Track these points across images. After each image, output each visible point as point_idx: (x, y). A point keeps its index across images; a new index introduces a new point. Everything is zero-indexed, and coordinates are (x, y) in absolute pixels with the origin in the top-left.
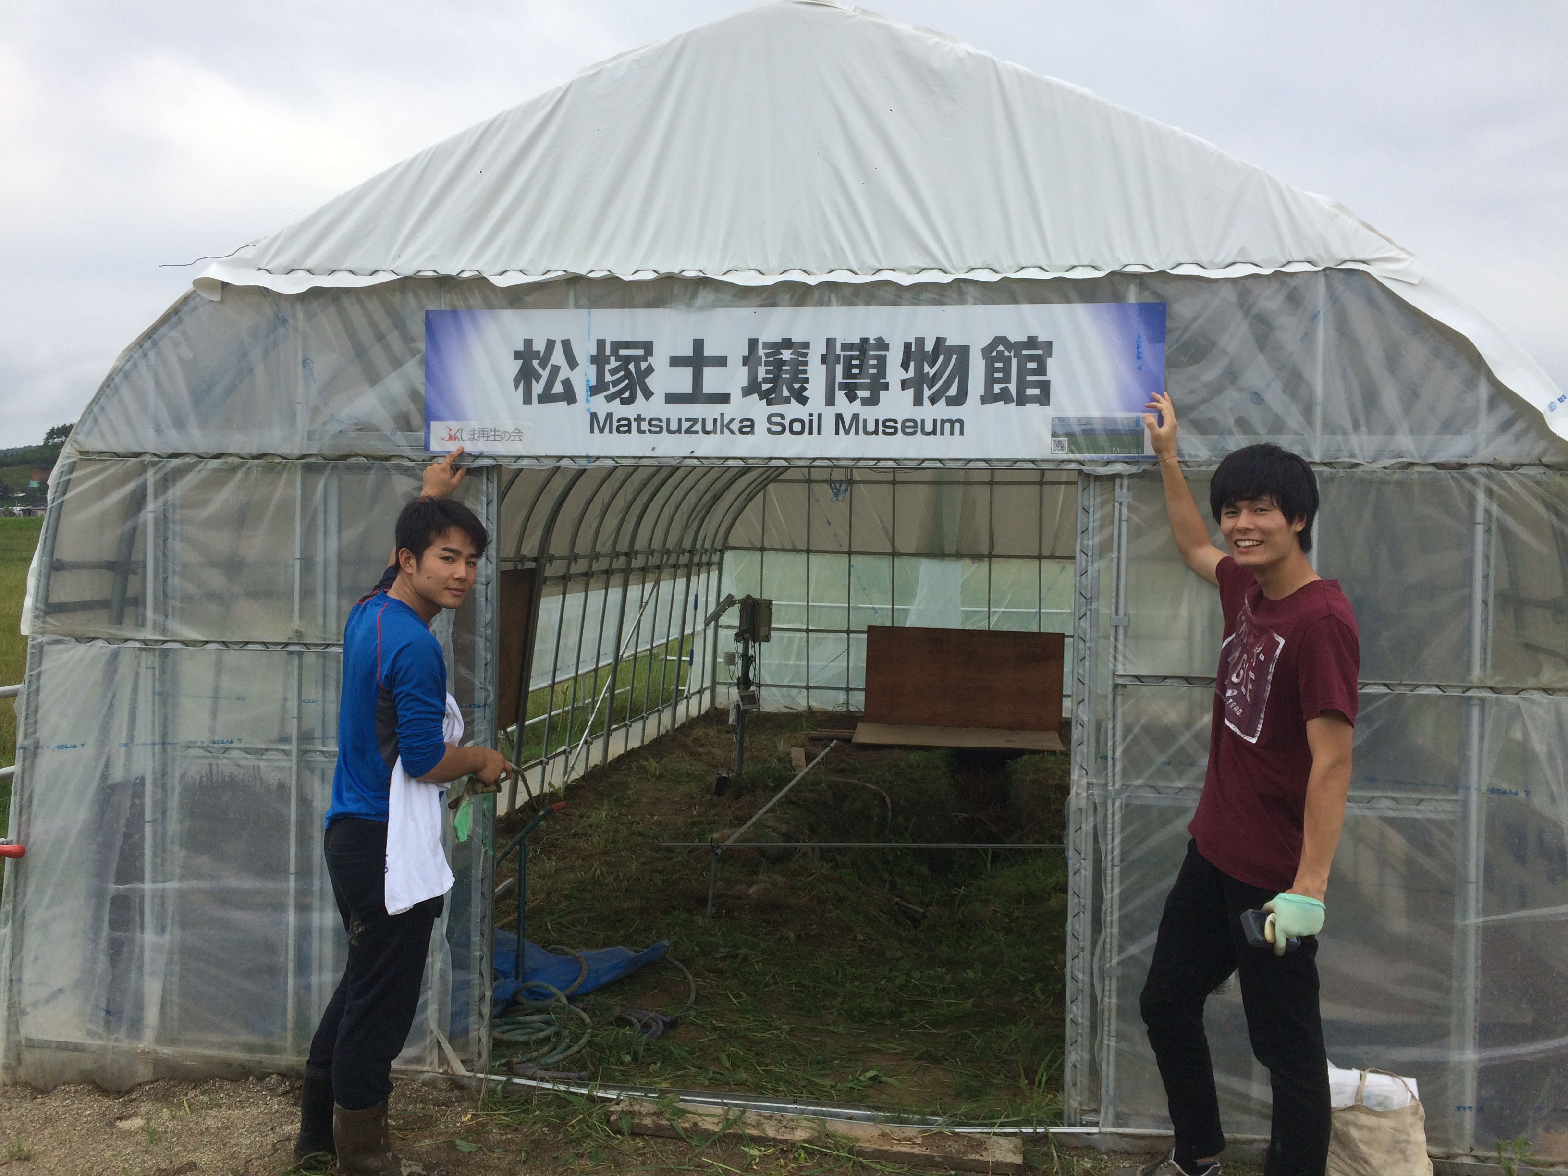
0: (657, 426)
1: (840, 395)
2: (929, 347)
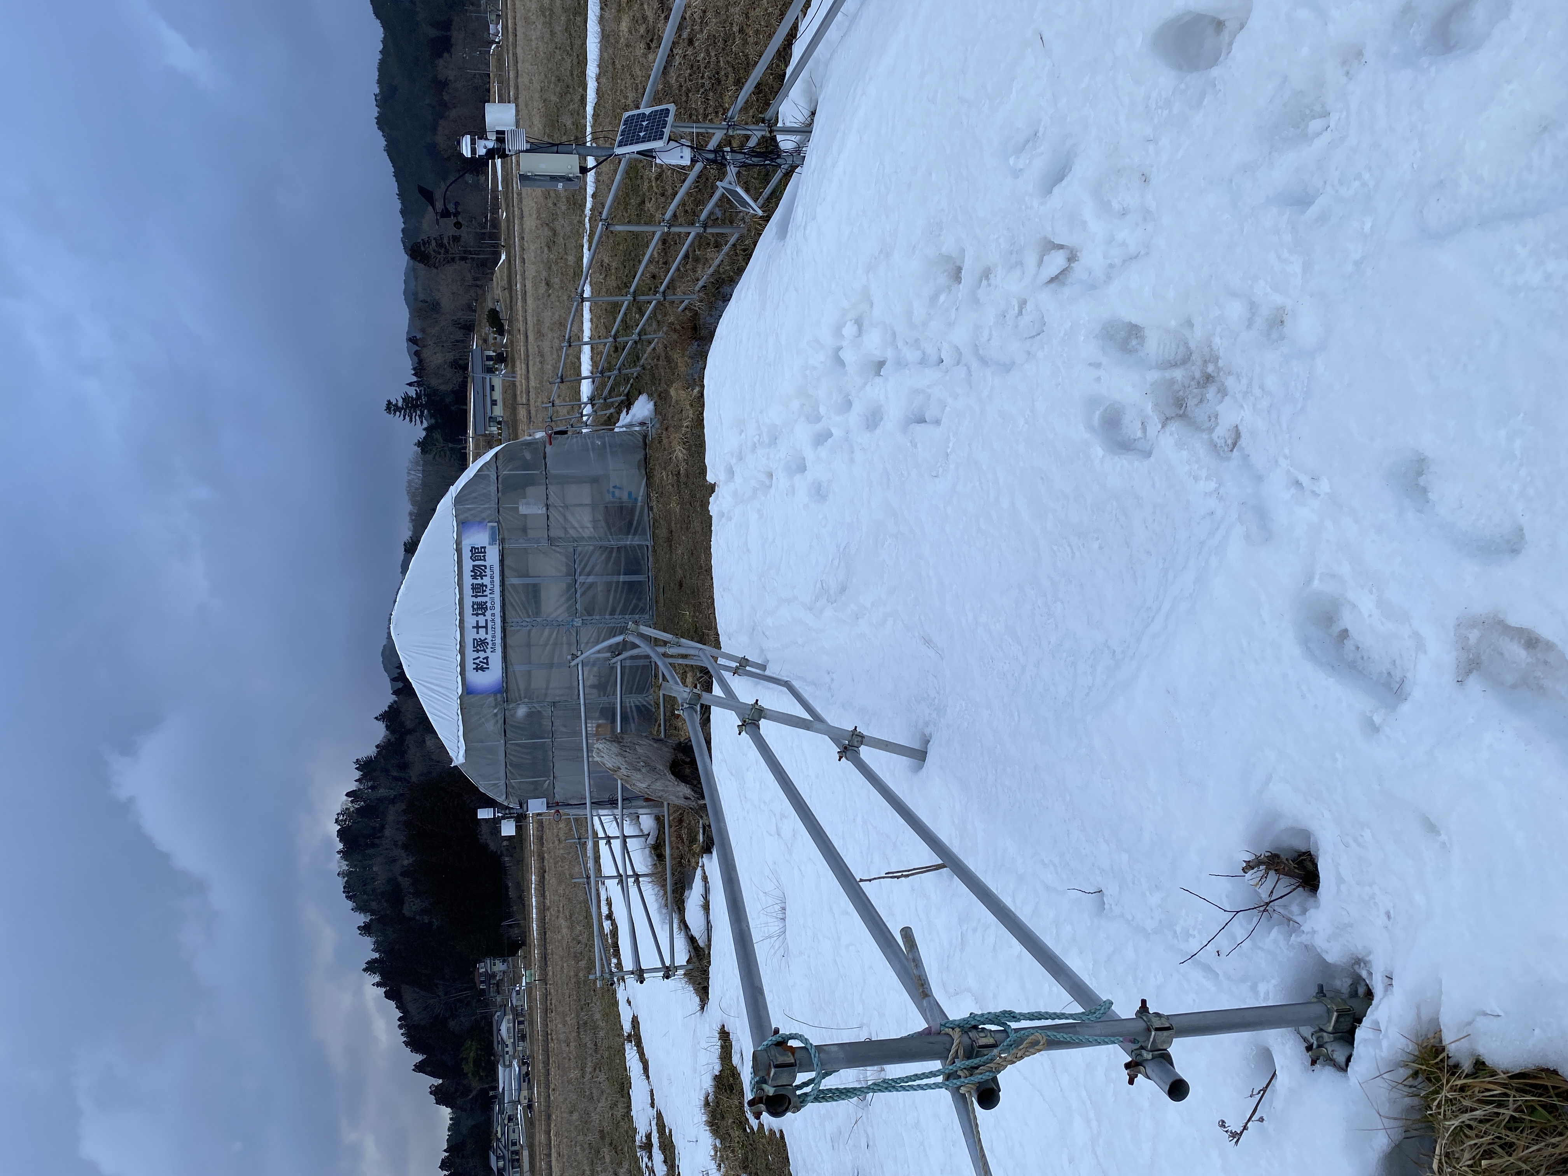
0: (494, 636)
1: (485, 594)
2: (473, 574)
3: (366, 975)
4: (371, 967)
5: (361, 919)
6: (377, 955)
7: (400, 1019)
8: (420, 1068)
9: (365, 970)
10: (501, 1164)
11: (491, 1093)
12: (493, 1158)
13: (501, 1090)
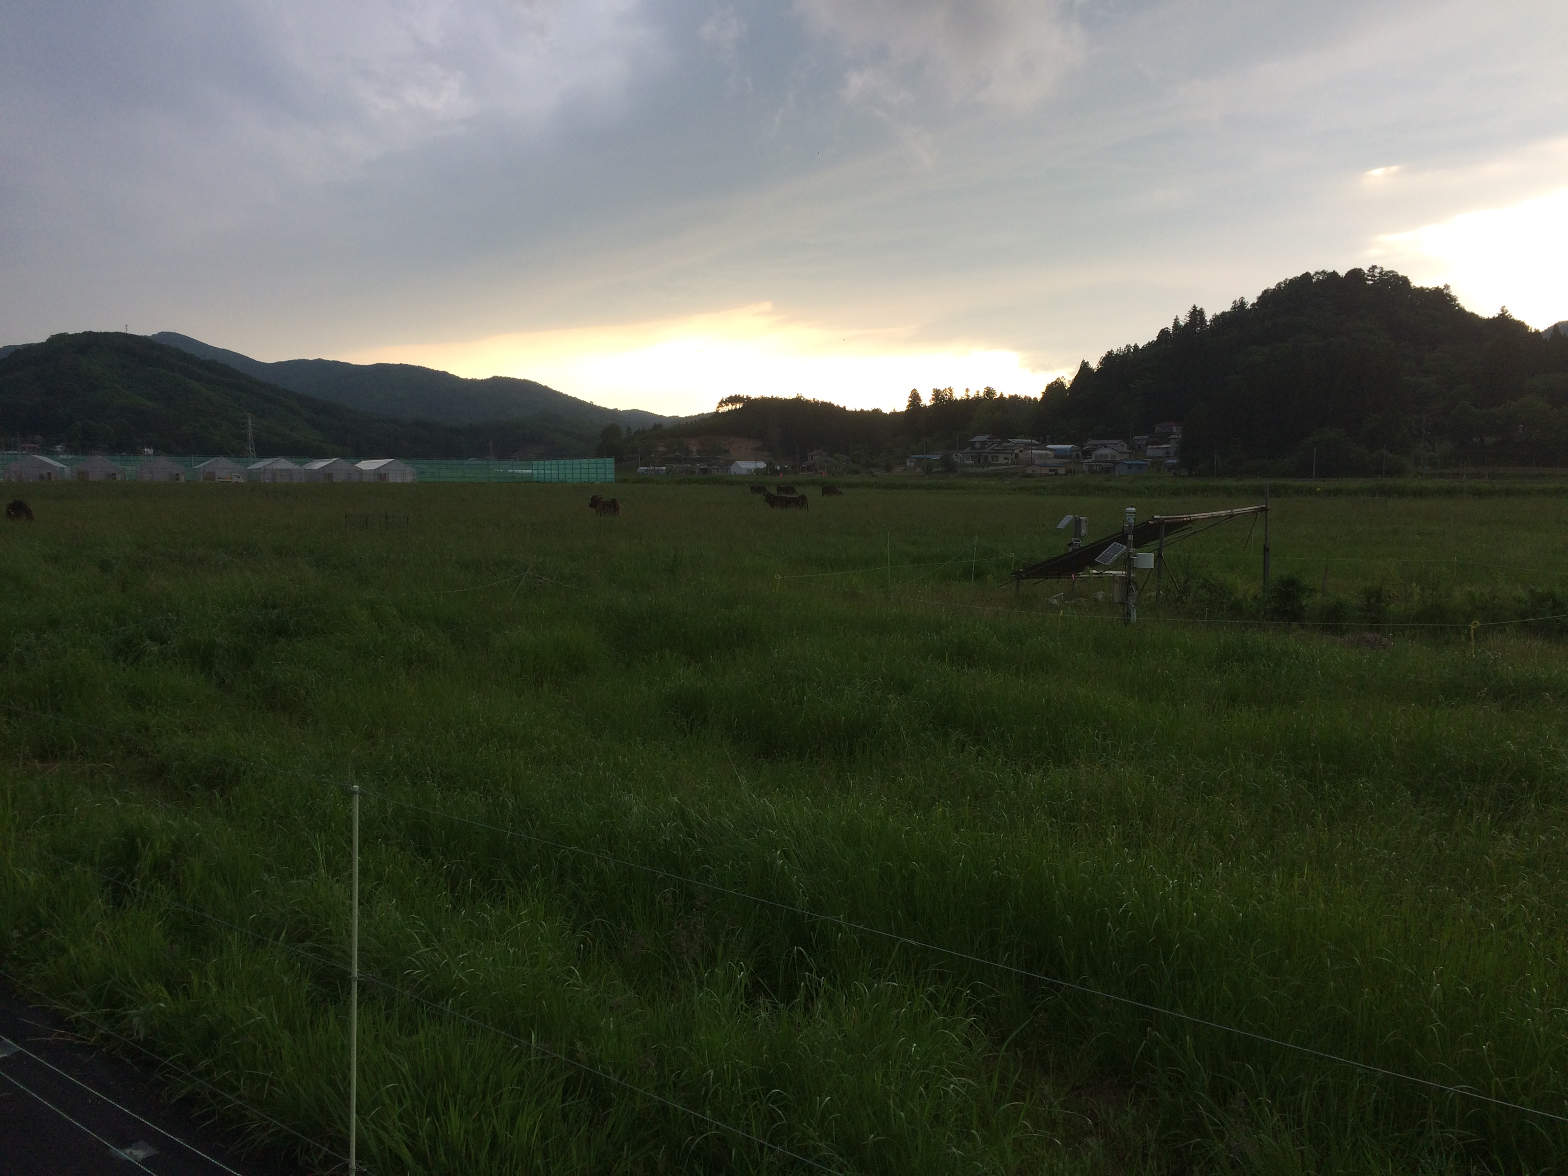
3: (1190, 309)
4: (1197, 314)
5: (1251, 299)
6: (1209, 317)
7: (1136, 347)
8: (1085, 366)
9: (1194, 307)
10: (978, 445)
11: (1048, 436)
12: (984, 438)
13: (1049, 446)
